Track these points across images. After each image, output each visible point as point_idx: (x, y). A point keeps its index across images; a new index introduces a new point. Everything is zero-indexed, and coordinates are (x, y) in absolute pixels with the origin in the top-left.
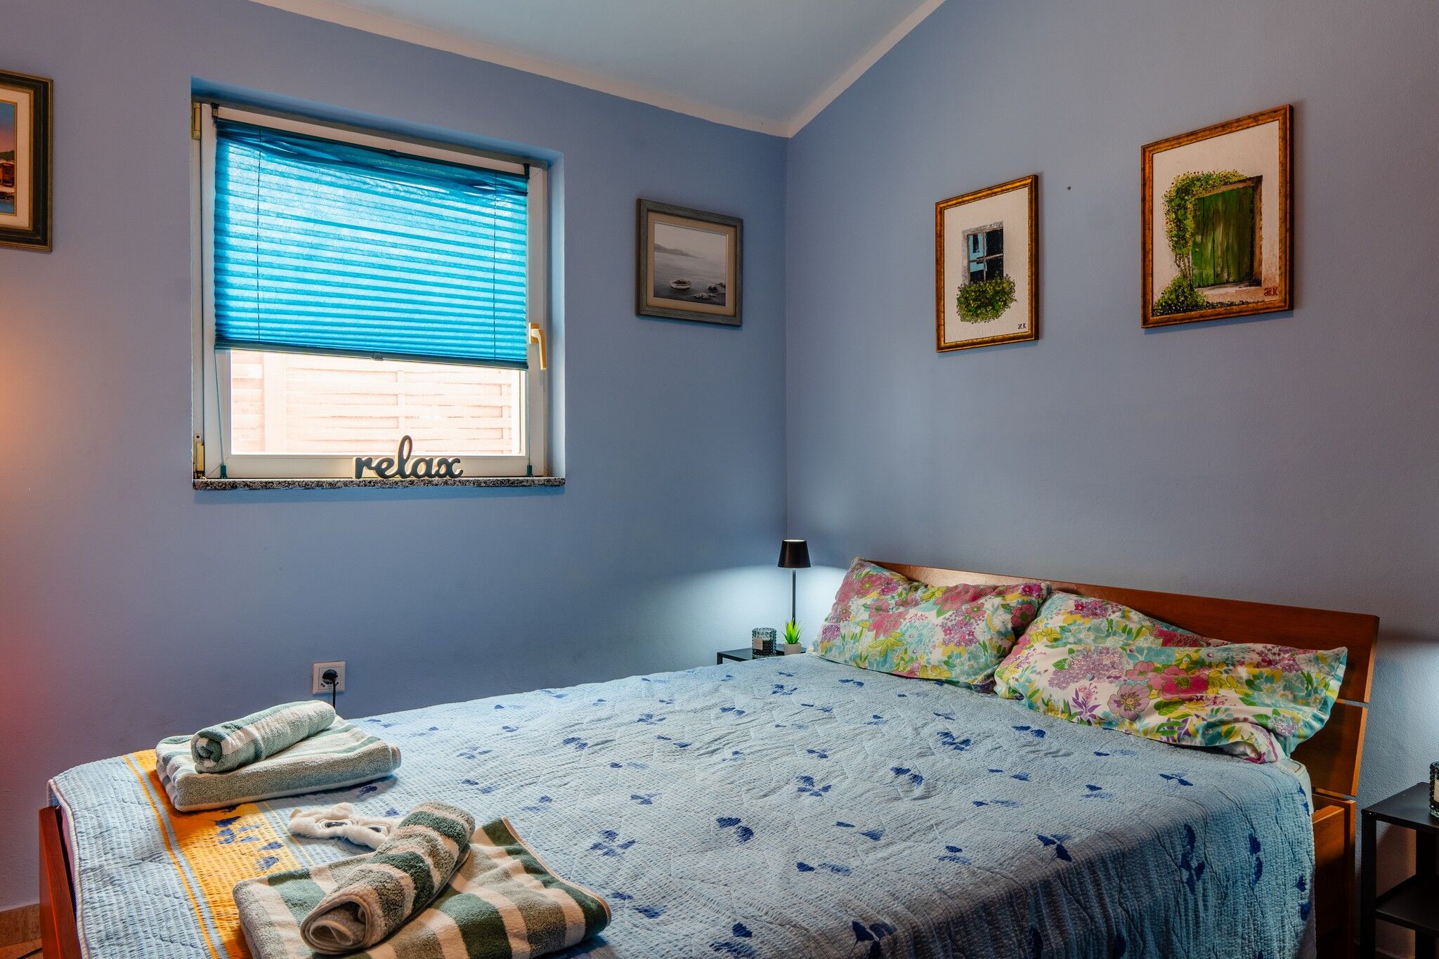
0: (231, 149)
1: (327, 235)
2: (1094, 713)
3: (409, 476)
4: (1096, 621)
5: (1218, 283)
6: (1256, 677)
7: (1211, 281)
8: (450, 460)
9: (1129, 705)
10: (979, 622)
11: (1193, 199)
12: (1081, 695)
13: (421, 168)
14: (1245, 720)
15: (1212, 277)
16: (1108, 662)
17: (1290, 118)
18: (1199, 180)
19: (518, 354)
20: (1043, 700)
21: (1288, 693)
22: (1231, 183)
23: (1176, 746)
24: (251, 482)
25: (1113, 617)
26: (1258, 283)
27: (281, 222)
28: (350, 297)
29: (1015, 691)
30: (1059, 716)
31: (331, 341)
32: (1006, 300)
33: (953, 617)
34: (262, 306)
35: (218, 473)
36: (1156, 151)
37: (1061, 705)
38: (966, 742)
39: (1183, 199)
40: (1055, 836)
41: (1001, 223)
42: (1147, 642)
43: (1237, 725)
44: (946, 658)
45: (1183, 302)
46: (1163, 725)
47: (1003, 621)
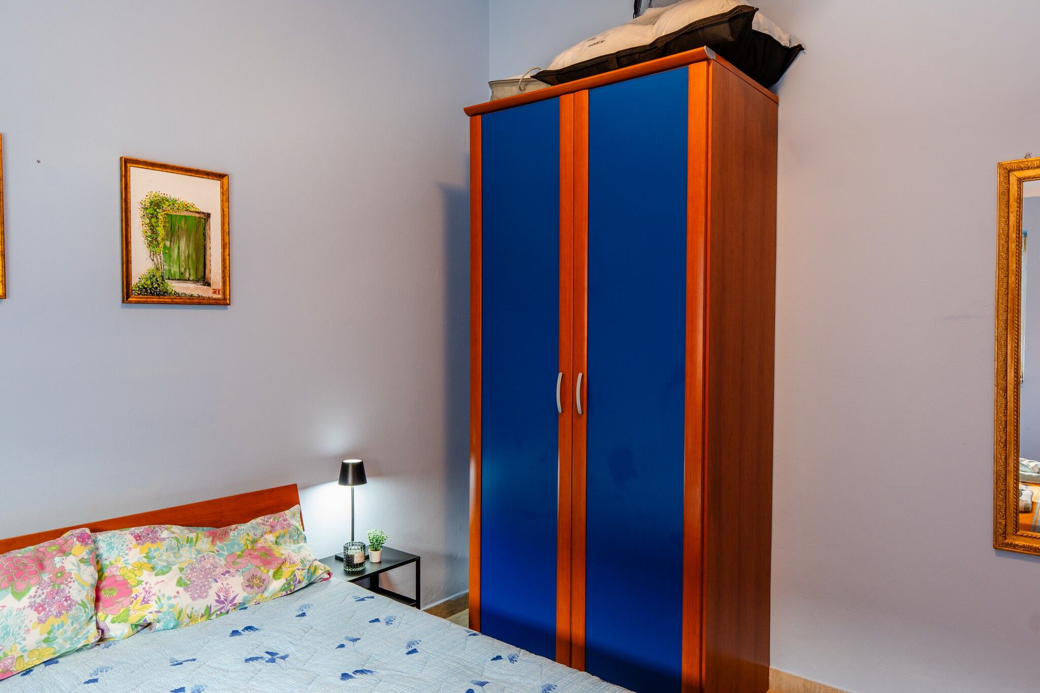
2: (235, 602)
4: (165, 543)
5: (182, 279)
6: (278, 538)
7: (177, 277)
9: (254, 583)
10: (70, 585)
11: (163, 213)
12: (221, 595)
15: (178, 274)
16: (209, 566)
18: (167, 200)
20: (188, 615)
22: (190, 211)
23: (289, 594)
25: (166, 535)
26: (209, 285)
29: (137, 626)
30: (199, 621)
33: (40, 592)
36: (134, 165)
37: (203, 611)
39: (155, 210)
44: (46, 636)
45: (156, 288)
46: (284, 585)
47: (89, 574)
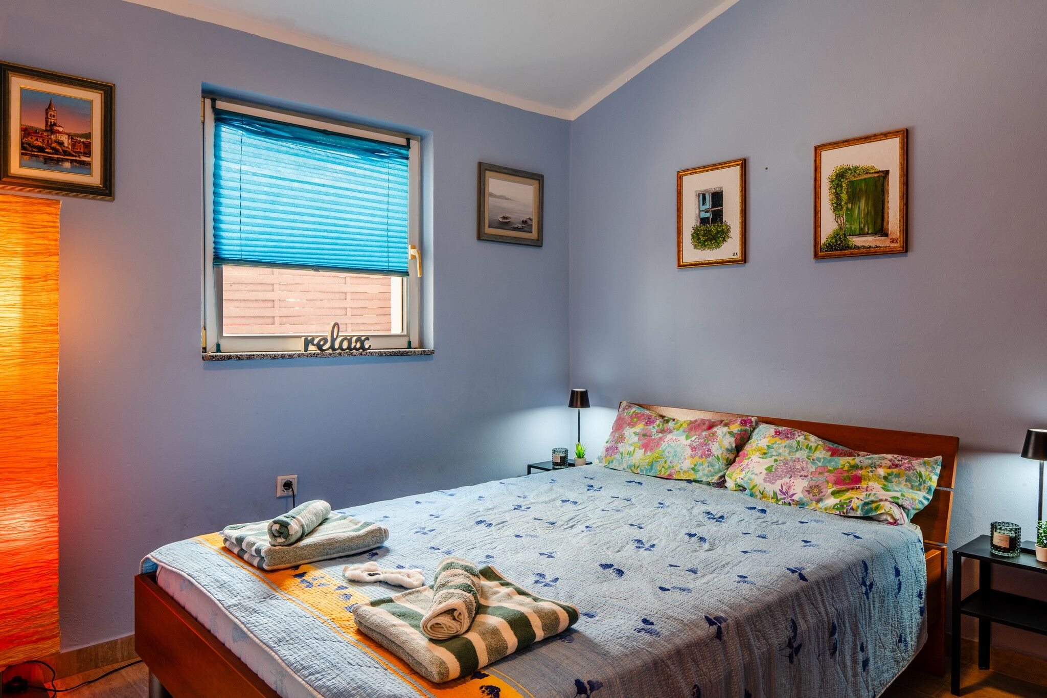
0: (223, 129)
1: (284, 188)
2: (793, 498)
3: (337, 349)
4: (789, 442)
5: (862, 233)
6: (889, 474)
7: (857, 232)
8: (363, 338)
9: (816, 493)
10: (714, 443)
11: (846, 181)
12: (784, 487)
13: (344, 142)
14: (886, 500)
15: (858, 230)
16: (799, 467)
17: (906, 136)
18: (850, 170)
19: (402, 266)
20: (759, 491)
21: (908, 483)
22: (870, 173)
23: (845, 517)
24: (240, 355)
25: (799, 439)
26: (886, 235)
27: (255, 178)
28: (299, 229)
29: (739, 486)
30: (770, 501)
31: (285, 259)
32: (725, 237)
33: (697, 440)
34: (243, 235)
35: (215, 349)
36: (824, 150)
37: (772, 494)
38: (722, 517)
39: (840, 181)
40: (796, 568)
41: (722, 188)
42: (822, 454)
43: (882, 503)
44: (693, 466)
45: (840, 244)
46: (837, 504)
47: (729, 442)
